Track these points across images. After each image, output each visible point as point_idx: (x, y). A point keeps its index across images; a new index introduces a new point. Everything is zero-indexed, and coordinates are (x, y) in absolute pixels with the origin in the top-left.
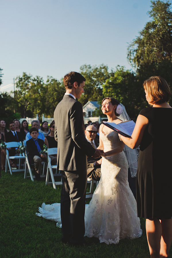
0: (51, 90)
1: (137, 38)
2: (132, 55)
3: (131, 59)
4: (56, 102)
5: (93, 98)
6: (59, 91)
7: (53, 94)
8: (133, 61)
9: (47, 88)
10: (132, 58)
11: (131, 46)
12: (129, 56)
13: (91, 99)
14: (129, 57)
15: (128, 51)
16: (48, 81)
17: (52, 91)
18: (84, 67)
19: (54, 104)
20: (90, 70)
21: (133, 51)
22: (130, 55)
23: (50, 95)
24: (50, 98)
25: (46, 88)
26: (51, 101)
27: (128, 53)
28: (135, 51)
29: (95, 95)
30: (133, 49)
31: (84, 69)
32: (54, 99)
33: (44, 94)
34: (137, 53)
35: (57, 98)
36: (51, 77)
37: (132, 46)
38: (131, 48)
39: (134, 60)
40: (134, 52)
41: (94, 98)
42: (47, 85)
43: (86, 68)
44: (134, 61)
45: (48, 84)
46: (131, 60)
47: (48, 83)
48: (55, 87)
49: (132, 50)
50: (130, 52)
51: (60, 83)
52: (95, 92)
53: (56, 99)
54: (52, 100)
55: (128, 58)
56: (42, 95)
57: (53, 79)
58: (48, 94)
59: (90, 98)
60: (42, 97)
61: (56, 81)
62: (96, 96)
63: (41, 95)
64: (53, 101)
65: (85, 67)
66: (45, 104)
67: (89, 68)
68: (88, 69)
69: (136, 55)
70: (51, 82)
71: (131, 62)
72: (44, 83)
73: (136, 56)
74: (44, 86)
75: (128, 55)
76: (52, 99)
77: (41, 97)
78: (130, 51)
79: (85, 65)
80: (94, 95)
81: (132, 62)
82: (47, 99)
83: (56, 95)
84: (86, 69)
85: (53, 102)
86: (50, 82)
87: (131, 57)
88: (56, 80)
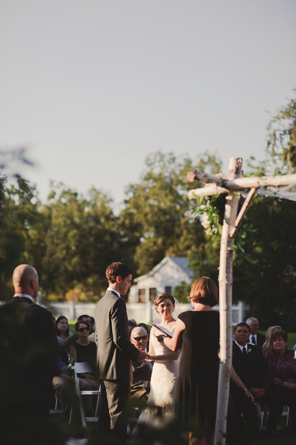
0: (62, 223)
1: (289, 102)
2: (278, 143)
3: (274, 154)
4: (73, 256)
5: (178, 247)
6: (85, 227)
7: (66, 236)
8: (280, 159)
9: (50, 217)
10: (280, 150)
11: (277, 120)
12: (271, 146)
13: (174, 252)
14: (270, 149)
15: (268, 132)
16: (52, 196)
17: (65, 225)
18: (155, 158)
19: (70, 263)
20: (172, 166)
21: (282, 133)
22: (272, 142)
23: (58, 238)
24: (58, 245)
25: (46, 215)
26: (60, 254)
27: (269, 138)
28: (288, 132)
29: (185, 240)
30: (282, 128)
31: (157, 164)
32: (68, 248)
33: (39, 233)
34: (291, 138)
35: (77, 247)
36: (61, 184)
37: (279, 119)
38: (275, 126)
39: (283, 157)
40: (283, 136)
41: (181, 247)
42: (49, 208)
43: (160, 161)
44: (282, 161)
45: (52, 205)
46: (276, 158)
47: (53, 201)
48: (71, 213)
49: (279, 130)
50: (275, 135)
51: (85, 203)
52: (185, 232)
53: (73, 248)
54: (64, 252)
55: (269, 152)
56: (34, 235)
57: (66, 189)
58: (53, 233)
59: (171, 249)
60: (35, 242)
61: (76, 194)
62: (187, 243)
63: (32, 237)
64: (67, 253)
65: (158, 158)
66: (43, 263)
67: (169, 163)
68: (167, 164)
69: (289, 144)
70: (59, 200)
71: (275, 162)
72: (39, 202)
73: (288, 147)
74: (40, 209)
75: (269, 143)
76: (62, 249)
77: (32, 240)
78: (272, 133)
79: (160, 153)
80: (182, 239)
81: (278, 162)
82: (48, 249)
83: (74, 237)
84: (162, 163)
85: (64, 259)
86: (57, 197)
87: (275, 149)
88: (73, 191)
